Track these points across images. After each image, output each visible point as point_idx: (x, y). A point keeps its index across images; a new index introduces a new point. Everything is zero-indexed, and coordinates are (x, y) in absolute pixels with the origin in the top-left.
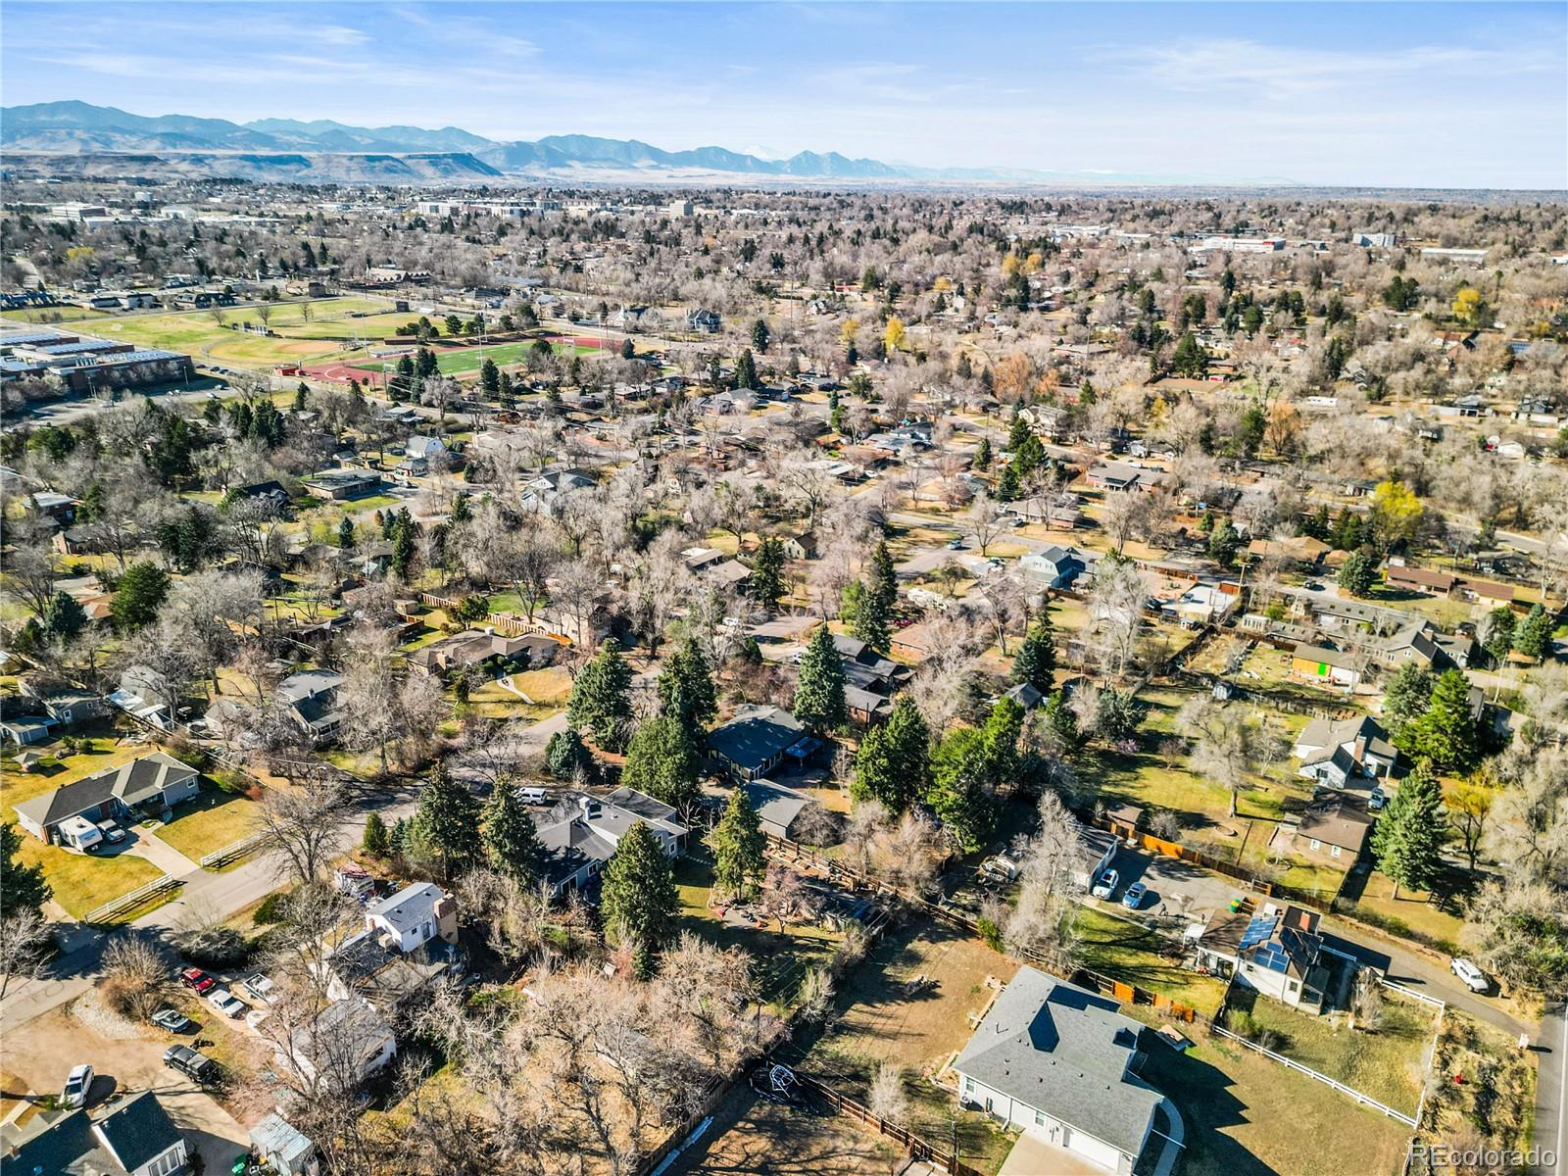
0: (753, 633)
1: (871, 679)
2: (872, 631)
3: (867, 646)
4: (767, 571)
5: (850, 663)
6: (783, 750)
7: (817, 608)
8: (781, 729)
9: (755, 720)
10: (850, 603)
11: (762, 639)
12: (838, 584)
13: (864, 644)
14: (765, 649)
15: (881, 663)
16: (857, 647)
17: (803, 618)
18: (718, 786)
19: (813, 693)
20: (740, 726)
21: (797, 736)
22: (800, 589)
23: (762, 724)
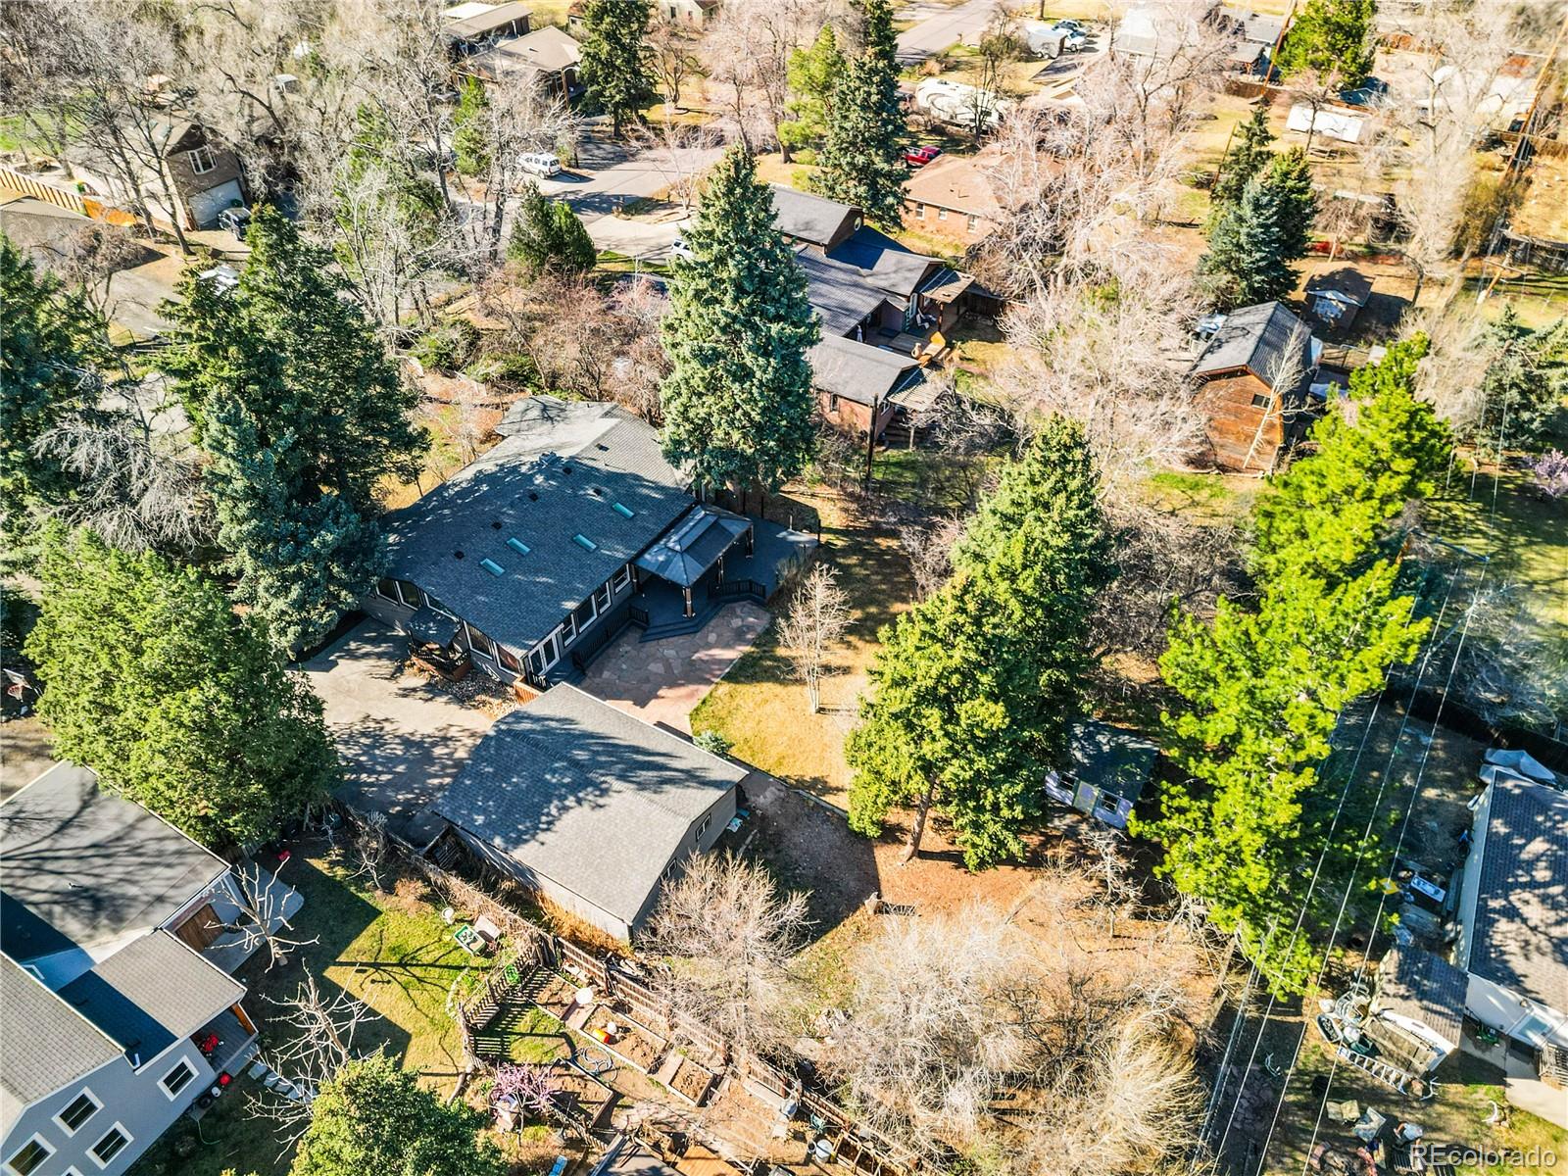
0: (585, 189)
1: (866, 305)
2: (867, 174)
3: (853, 214)
4: (611, 37)
5: (812, 262)
6: (632, 561)
7: (730, 129)
8: (623, 484)
9: (550, 463)
10: (807, 99)
11: (603, 204)
12: (771, 73)
13: (843, 210)
14: (602, 229)
15: (888, 259)
16: (826, 218)
17: (694, 152)
18: (432, 690)
19: (713, 386)
20: (504, 483)
21: (676, 507)
22: (691, 88)
23: (569, 472)
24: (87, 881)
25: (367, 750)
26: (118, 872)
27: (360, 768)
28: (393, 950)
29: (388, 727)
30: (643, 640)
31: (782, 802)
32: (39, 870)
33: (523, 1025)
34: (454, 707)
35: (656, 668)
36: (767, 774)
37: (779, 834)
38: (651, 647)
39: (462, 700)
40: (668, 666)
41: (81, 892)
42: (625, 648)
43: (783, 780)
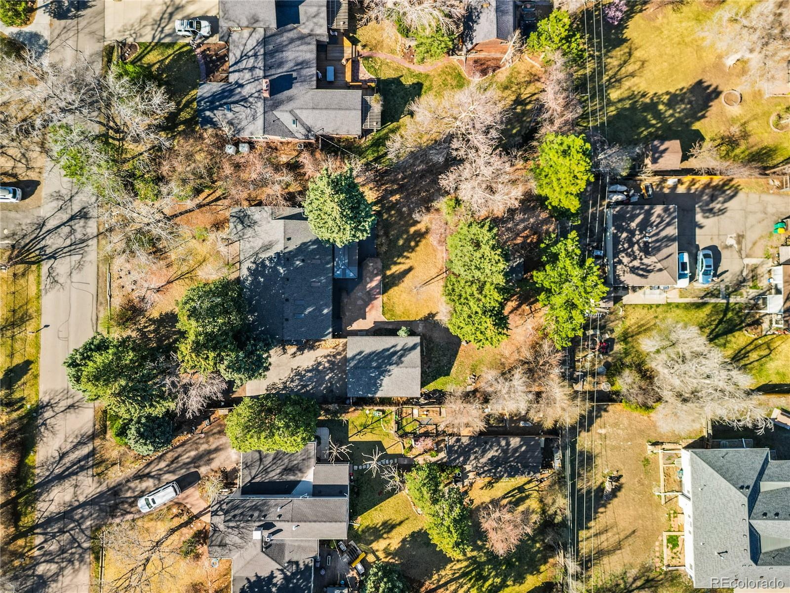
24: (283, 467)
25: (301, 380)
26: (286, 461)
27: (304, 386)
28: (361, 426)
29: (301, 369)
30: (348, 293)
31: (425, 326)
32: (268, 473)
33: (404, 423)
34: (312, 352)
35: (360, 302)
36: (415, 321)
37: (430, 337)
38: (352, 295)
39: (312, 348)
40: (363, 300)
41: (285, 469)
42: (345, 300)
43: (421, 320)
